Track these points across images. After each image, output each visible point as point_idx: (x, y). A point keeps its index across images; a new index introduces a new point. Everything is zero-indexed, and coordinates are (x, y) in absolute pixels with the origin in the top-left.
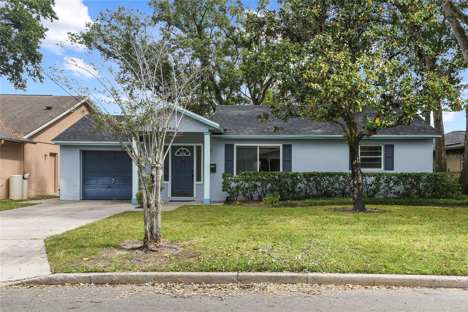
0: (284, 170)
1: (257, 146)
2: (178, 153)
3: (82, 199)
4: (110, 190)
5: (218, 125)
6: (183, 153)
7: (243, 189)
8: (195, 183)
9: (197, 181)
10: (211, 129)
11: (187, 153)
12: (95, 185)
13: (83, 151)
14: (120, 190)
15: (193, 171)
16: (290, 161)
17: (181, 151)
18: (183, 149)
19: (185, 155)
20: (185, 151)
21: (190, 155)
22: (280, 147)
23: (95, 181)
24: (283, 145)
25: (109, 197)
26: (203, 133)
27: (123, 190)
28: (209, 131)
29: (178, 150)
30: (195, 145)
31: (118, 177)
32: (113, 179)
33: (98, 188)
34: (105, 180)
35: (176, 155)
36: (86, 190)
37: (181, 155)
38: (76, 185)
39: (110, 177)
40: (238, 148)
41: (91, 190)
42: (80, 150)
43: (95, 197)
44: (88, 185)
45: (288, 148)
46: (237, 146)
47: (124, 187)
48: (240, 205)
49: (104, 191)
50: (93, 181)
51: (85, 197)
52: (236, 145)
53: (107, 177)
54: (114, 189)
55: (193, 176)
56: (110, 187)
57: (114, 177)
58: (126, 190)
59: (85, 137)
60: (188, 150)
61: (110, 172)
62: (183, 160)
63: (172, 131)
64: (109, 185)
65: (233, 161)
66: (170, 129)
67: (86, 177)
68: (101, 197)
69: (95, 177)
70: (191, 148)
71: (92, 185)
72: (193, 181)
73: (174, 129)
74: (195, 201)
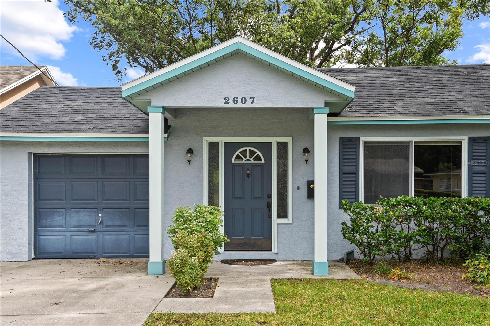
0: (471, 193)
1: (409, 142)
2: (238, 158)
3: (33, 256)
4: (94, 237)
5: (353, 89)
6: (248, 158)
7: (400, 238)
8: (276, 221)
9: (279, 216)
10: (331, 99)
11: (258, 158)
12: (62, 226)
13: (35, 155)
14: (113, 237)
15: (270, 196)
16: (486, 174)
17: (244, 153)
18: (248, 148)
19: (253, 162)
20: (252, 153)
21: (263, 162)
22: (461, 142)
23: (60, 218)
24: (470, 139)
25: (92, 253)
26: (313, 109)
27: (120, 237)
28: (327, 104)
29: (238, 152)
30: (274, 141)
31: (111, 210)
32: (100, 215)
33: (68, 234)
34: (84, 217)
35: (233, 162)
36: (41, 237)
37: (243, 162)
38: (21, 229)
39: (95, 210)
40: (369, 146)
41: (54, 238)
42: (30, 153)
43: (62, 253)
44: (46, 227)
45: (481, 146)
46: (366, 143)
47: (122, 231)
48: (405, 278)
49: (81, 239)
50: (58, 219)
51: (40, 253)
52: (363, 139)
53: (87, 210)
54: (101, 235)
55: (270, 206)
56: (93, 232)
57: (102, 210)
58: (127, 236)
59: (38, 124)
60: (258, 152)
61: (94, 200)
62: (248, 172)
63: (240, 105)
64: (90, 226)
65: (356, 174)
66: (235, 100)
67: (41, 210)
68: (73, 253)
69: (61, 210)
70: (266, 147)
71: (54, 226)
72: (270, 217)
73: (244, 100)
74: (275, 261)
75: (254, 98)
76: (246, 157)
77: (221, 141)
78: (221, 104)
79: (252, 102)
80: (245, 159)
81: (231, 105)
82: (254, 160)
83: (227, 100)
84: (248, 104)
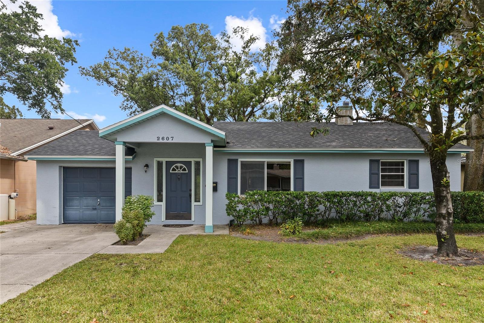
0: (295, 190)
1: (264, 162)
2: (174, 170)
3: (62, 222)
4: (96, 212)
5: (224, 133)
6: (179, 170)
7: (253, 213)
8: (193, 203)
9: (196, 201)
10: (214, 139)
11: (184, 170)
12: (78, 206)
13: (64, 168)
14: (106, 212)
15: (191, 190)
16: (302, 179)
17: (177, 167)
18: (179, 164)
19: (182, 172)
20: (181, 167)
21: (187, 172)
22: (290, 162)
23: (77, 202)
24: (294, 160)
25: (94, 221)
26: (204, 144)
27: (109, 212)
28: (212, 141)
29: (174, 166)
30: (193, 160)
32: (99, 200)
33: (81, 210)
34: (90, 201)
35: (171, 171)
36: (67, 212)
37: (176, 172)
38: (55, 207)
39: (96, 198)
40: (243, 164)
41: (74, 213)
42: (60, 167)
43: (78, 221)
44: (70, 206)
45: (300, 164)
46: (242, 162)
47: (111, 209)
48: (251, 233)
49: (89, 213)
50: (76, 202)
51: (66, 220)
52: (240, 160)
53: (91, 197)
54: (99, 211)
55: (190, 195)
56: (95, 209)
57: (99, 197)
59: (65, 151)
60: (184, 166)
61: (96, 192)
62: (179, 177)
63: (165, 141)
64: (93, 206)
65: (237, 178)
66: (163, 138)
67: (67, 197)
68: (84, 221)
69: (77, 198)
70: (188, 164)
71: (74, 206)
72: (191, 202)
73: (168, 138)
74: (193, 225)
75: (173, 137)
76: (178, 169)
77: (164, 160)
78: (155, 141)
79: (172, 140)
80: (177, 170)
81: (161, 141)
82: (183, 170)
83: (158, 138)
84: (170, 141)
